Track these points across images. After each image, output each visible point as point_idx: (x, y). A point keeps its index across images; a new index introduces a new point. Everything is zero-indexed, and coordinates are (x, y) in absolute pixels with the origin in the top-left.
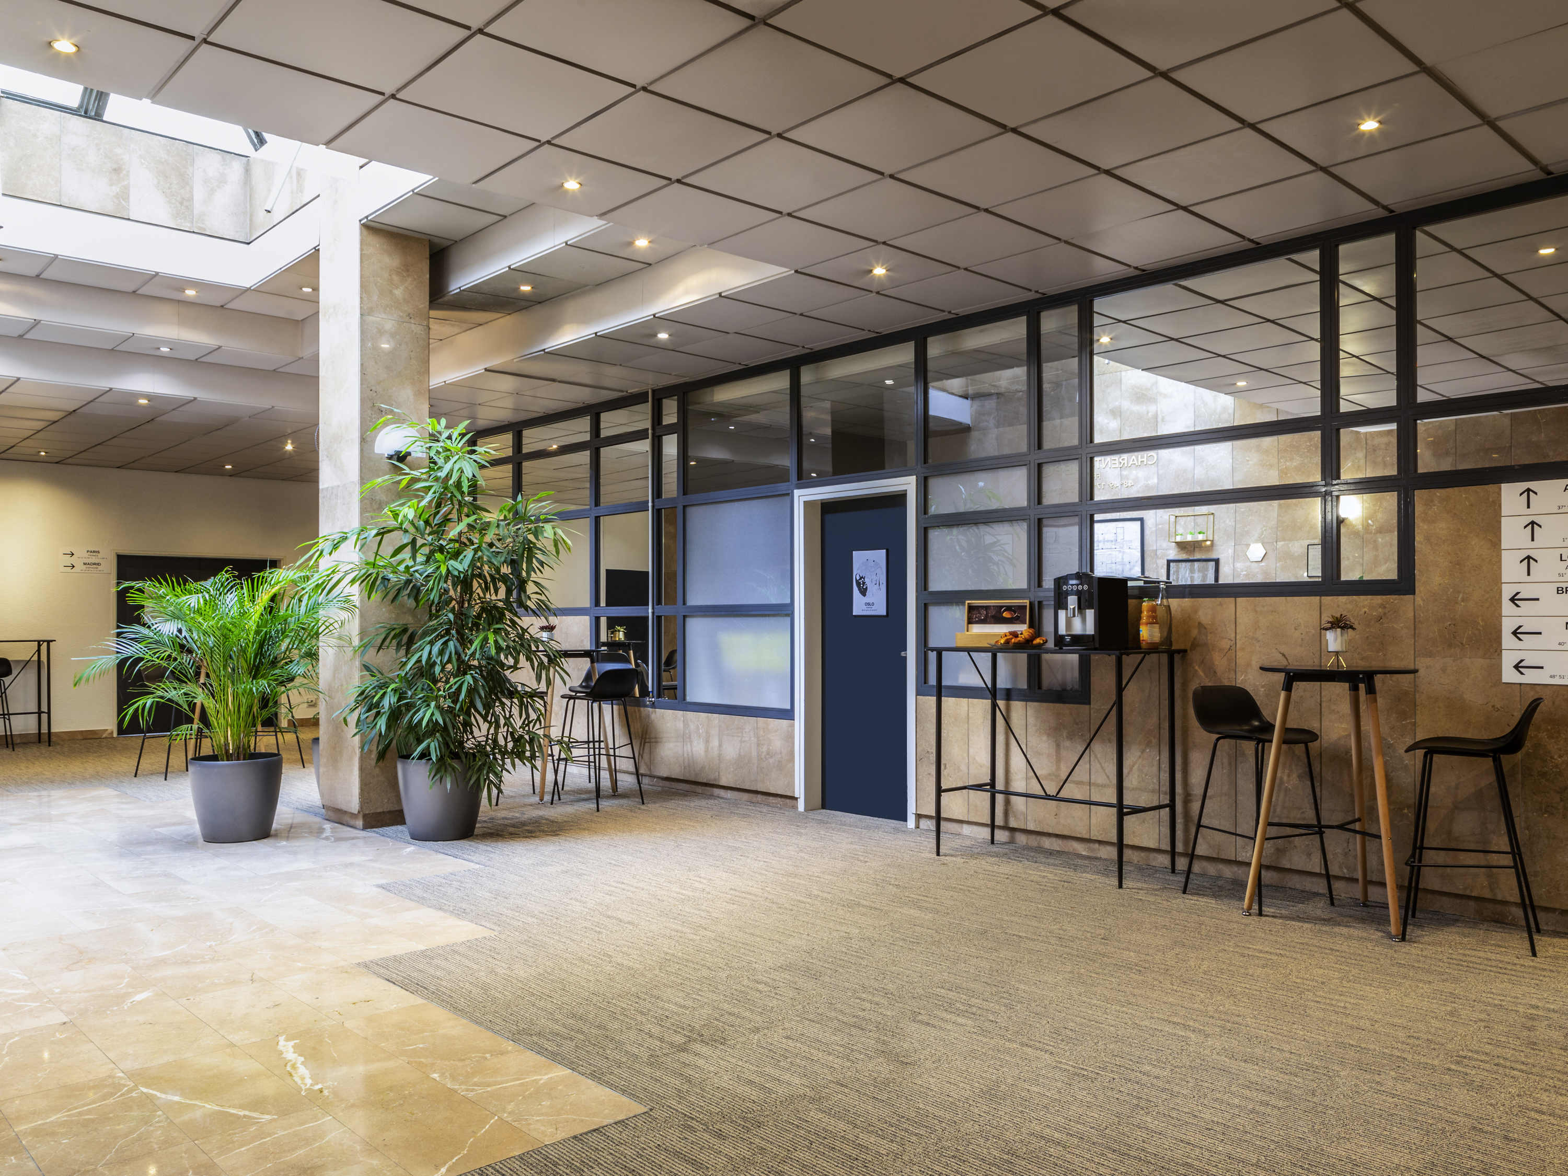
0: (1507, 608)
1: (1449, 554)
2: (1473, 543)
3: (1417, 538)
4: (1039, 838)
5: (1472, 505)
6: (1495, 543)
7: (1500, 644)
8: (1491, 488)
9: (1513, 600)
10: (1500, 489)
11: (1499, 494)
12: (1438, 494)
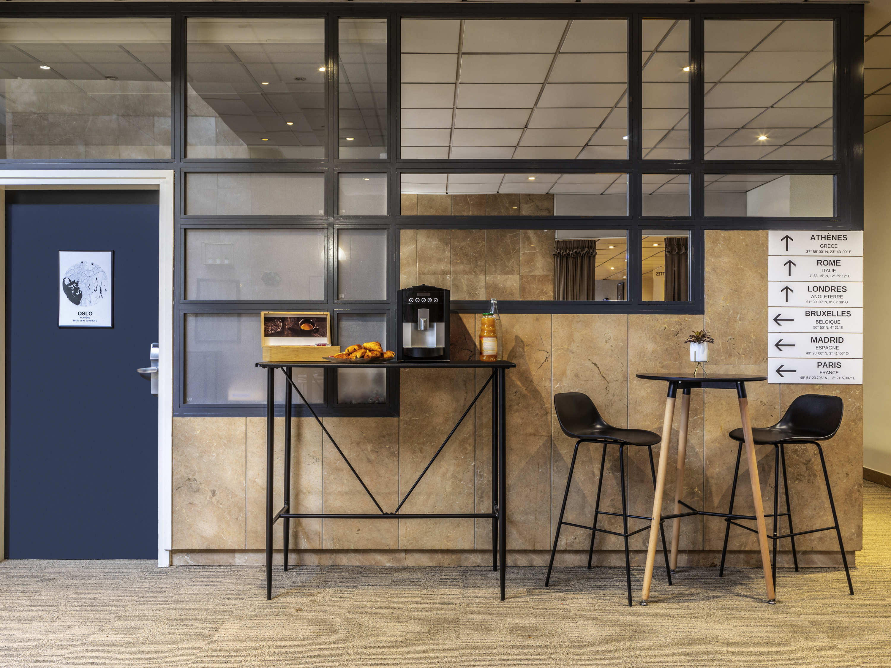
0: (772, 326)
1: (730, 282)
2: (748, 275)
3: (706, 269)
4: (334, 556)
5: (747, 245)
6: (764, 277)
7: (767, 354)
8: (761, 233)
9: (776, 320)
10: (768, 234)
11: (767, 239)
12: (722, 235)
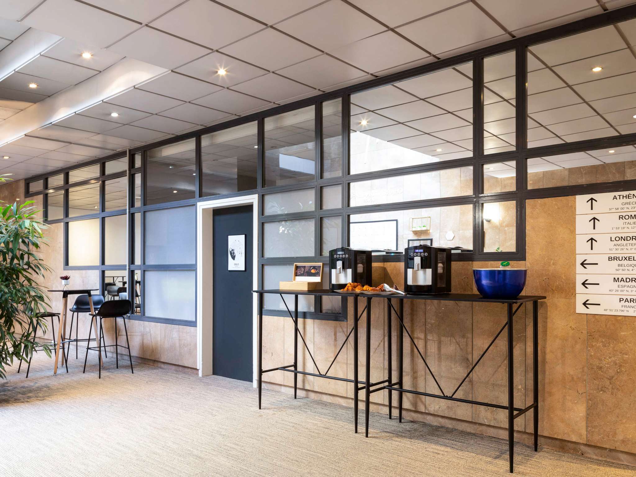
0: (579, 268)
1: (545, 237)
2: (560, 230)
3: (527, 228)
4: (320, 395)
5: (559, 208)
6: (573, 231)
7: (575, 290)
8: (570, 198)
9: (582, 264)
10: (575, 198)
12: (539, 202)
